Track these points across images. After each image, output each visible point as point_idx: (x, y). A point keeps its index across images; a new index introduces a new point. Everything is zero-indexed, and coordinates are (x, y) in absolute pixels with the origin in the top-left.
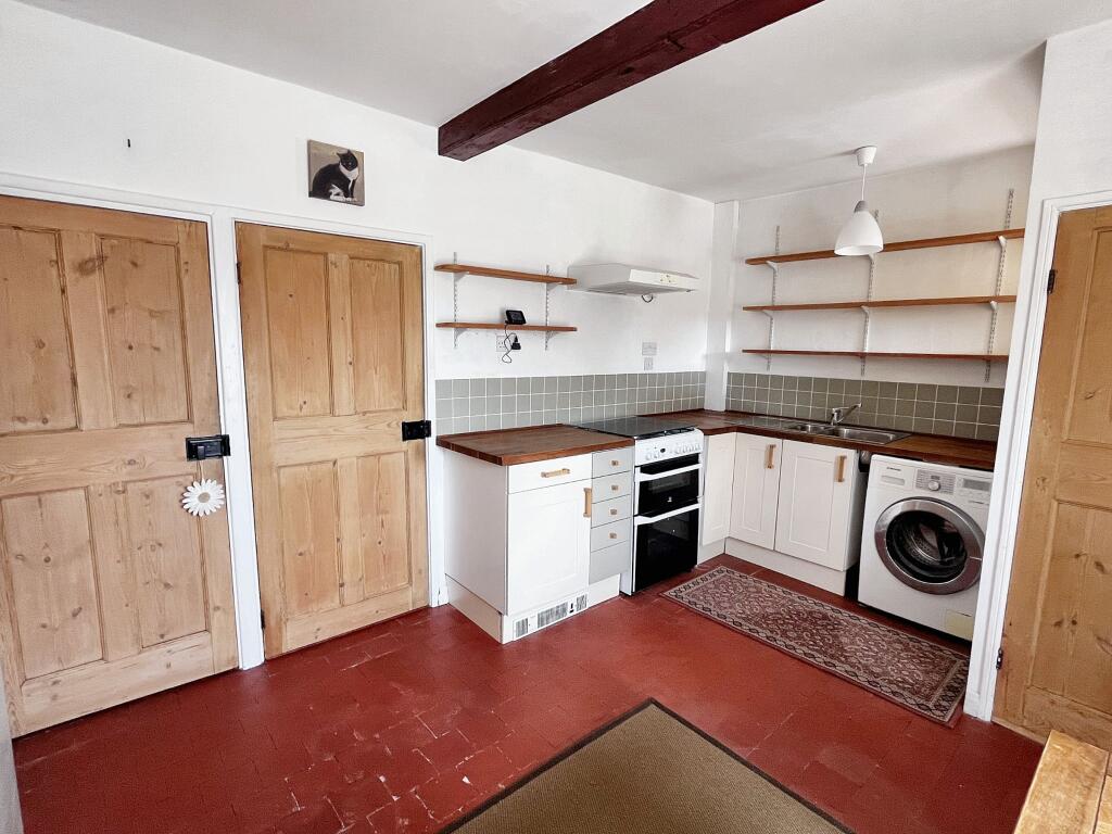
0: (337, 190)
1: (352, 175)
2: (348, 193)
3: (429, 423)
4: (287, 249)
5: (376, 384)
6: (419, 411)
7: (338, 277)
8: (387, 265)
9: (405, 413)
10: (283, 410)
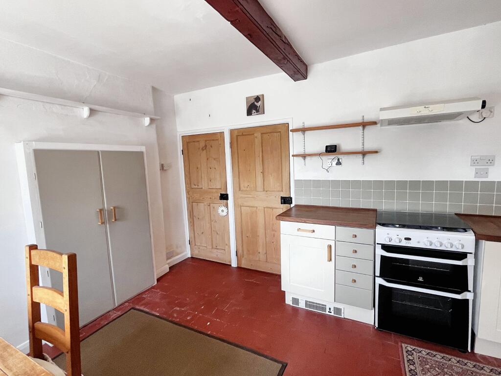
0: (254, 111)
1: (259, 104)
2: (257, 111)
3: (291, 198)
4: (243, 135)
5: (271, 180)
6: (288, 192)
7: (258, 141)
8: (275, 134)
9: (282, 193)
10: (242, 188)
